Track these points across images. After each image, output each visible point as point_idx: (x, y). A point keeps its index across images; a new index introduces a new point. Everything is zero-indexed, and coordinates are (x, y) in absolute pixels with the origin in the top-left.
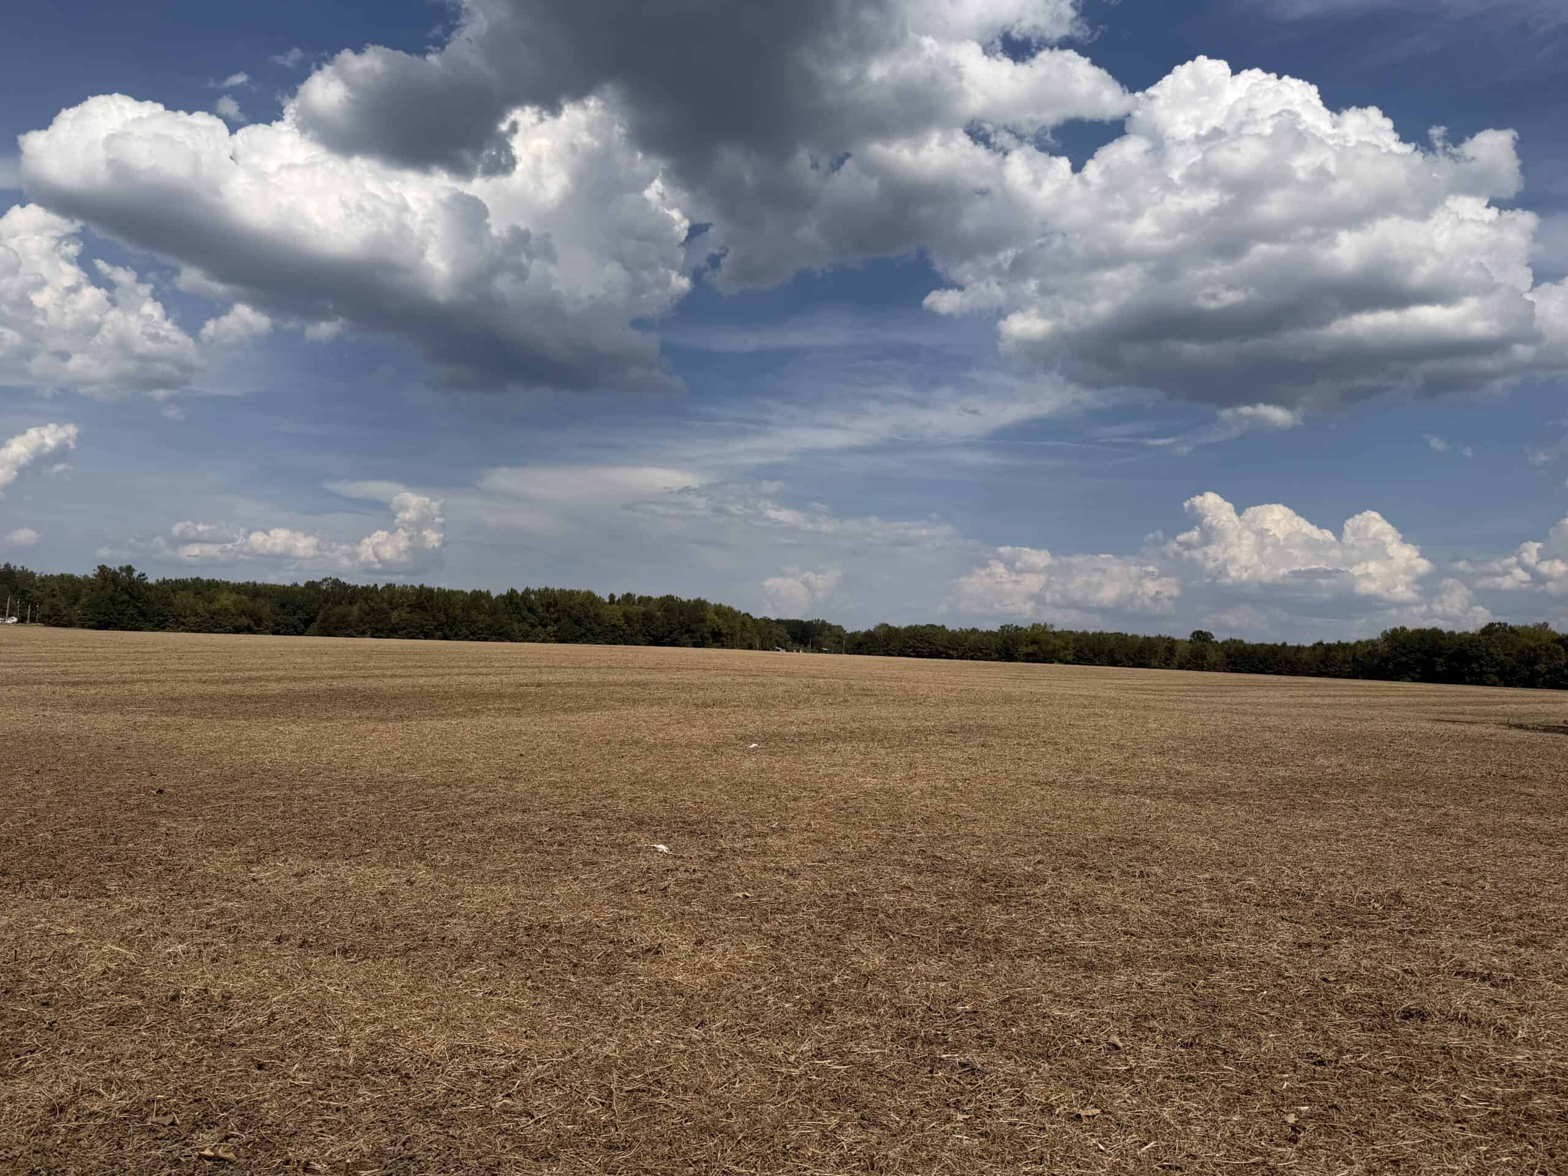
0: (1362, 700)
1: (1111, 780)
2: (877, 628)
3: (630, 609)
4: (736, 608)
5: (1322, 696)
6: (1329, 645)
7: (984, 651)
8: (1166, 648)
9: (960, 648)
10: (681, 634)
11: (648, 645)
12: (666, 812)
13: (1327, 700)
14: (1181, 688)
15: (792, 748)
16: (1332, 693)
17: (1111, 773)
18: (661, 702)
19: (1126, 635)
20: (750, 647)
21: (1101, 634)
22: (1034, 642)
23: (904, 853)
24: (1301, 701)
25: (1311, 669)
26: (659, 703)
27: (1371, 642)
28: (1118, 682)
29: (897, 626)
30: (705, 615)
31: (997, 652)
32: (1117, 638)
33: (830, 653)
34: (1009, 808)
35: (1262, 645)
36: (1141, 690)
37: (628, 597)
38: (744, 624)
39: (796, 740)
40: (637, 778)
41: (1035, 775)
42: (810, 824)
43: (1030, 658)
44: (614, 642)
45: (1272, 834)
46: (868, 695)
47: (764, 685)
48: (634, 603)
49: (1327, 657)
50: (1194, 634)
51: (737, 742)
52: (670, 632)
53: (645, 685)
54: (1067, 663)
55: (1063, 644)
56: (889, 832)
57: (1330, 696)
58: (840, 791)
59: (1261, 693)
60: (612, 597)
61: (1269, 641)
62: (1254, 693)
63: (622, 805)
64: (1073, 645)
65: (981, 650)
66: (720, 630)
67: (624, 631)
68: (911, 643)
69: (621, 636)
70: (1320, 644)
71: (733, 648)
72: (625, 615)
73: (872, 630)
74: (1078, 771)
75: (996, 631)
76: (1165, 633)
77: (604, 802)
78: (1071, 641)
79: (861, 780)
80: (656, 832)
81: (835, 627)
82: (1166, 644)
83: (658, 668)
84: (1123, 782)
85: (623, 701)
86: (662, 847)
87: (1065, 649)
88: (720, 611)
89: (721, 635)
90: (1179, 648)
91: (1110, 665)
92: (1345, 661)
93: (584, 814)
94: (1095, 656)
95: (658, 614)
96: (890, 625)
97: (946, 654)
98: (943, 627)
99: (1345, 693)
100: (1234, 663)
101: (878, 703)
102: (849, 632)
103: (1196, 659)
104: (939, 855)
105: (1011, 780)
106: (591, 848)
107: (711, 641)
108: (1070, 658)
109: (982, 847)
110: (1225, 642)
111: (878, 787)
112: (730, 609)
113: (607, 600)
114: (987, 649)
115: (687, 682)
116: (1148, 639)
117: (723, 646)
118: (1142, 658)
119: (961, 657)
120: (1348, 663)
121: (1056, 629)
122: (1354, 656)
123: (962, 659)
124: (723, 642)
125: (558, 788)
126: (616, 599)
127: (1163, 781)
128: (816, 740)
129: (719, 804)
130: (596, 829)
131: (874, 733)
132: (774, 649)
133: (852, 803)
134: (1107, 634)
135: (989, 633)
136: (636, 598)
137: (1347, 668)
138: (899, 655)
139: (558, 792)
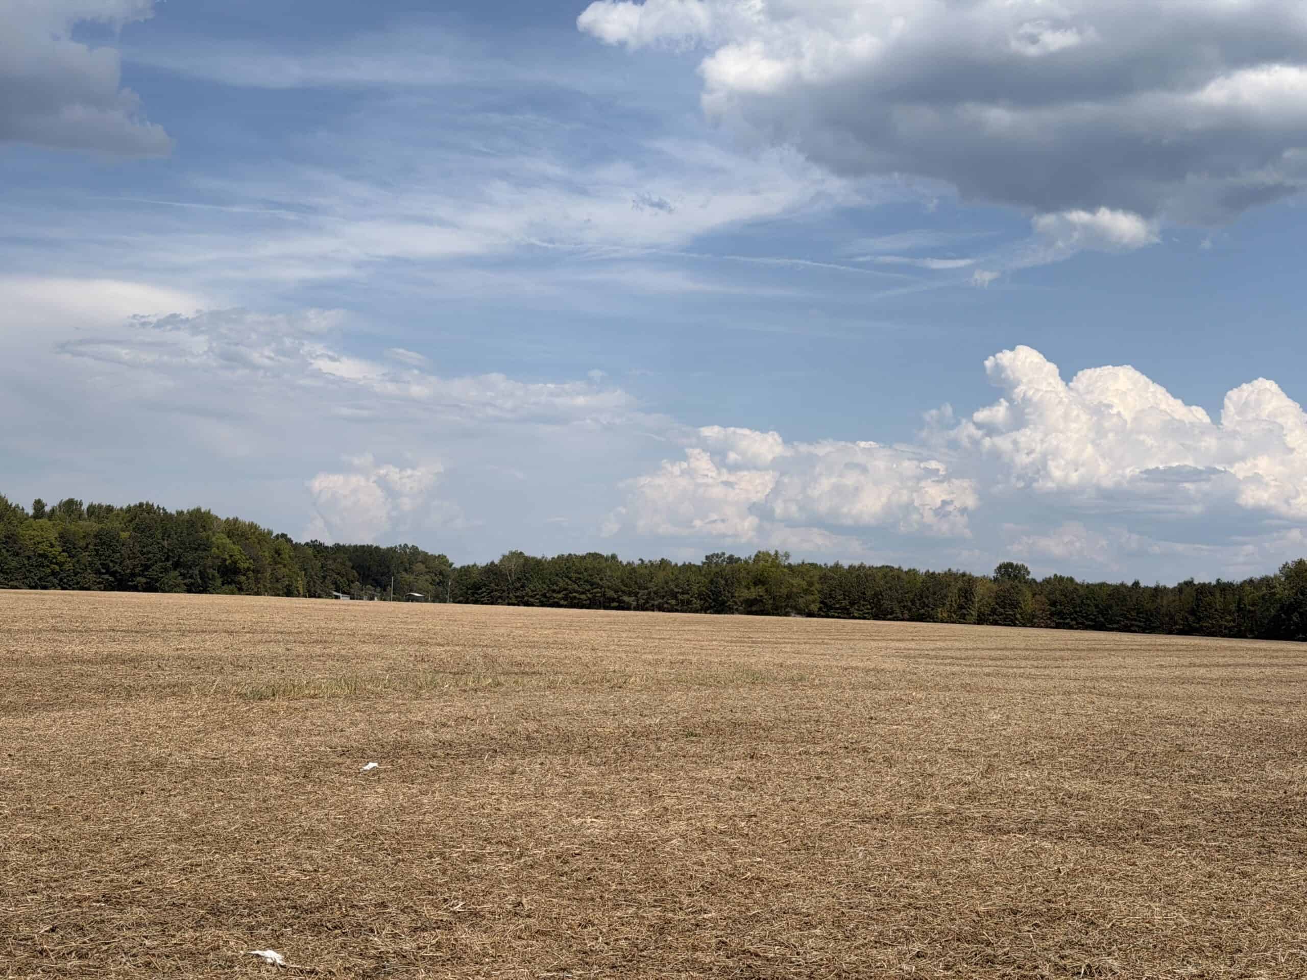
0: (1268, 671)
1: (973, 810)
2: (505, 559)
3: (72, 528)
4: (264, 526)
5: (1206, 666)
6: (1203, 585)
7: (680, 597)
8: (960, 590)
9: (642, 592)
10: (165, 570)
11: (105, 589)
12: (257, 890)
13: (1216, 673)
14: (993, 653)
15: (439, 768)
16: (1221, 661)
17: (971, 797)
18: (179, 690)
19: (899, 569)
20: (289, 592)
21: (862, 567)
22: (759, 581)
23: (695, 948)
24: (1177, 673)
25: (1176, 623)
26: (174, 694)
27: (1266, 582)
28: (897, 644)
29: (539, 557)
30: (208, 538)
31: (701, 596)
32: (885, 576)
33: (426, 601)
34: (835, 862)
35: (1102, 585)
36: (937, 657)
37: (70, 506)
38: (278, 552)
39: (440, 753)
40: (181, 829)
41: (855, 804)
42: (520, 904)
43: (753, 607)
44: (41, 584)
45: (1259, 896)
46: (526, 673)
47: (345, 659)
48: (80, 516)
49: (1198, 606)
50: (1000, 568)
51: (340, 760)
52: (147, 567)
53: (134, 661)
54: (810, 615)
55: (804, 584)
56: (657, 912)
57: (1218, 665)
58: (549, 841)
59: (1117, 660)
60: (39, 505)
61: (1114, 580)
62: (1103, 662)
63: (172, 881)
64: (817, 586)
65: (674, 596)
66: (235, 562)
67: (61, 564)
68: (561, 584)
69: (54, 573)
70: (1189, 584)
71: (258, 594)
72: (63, 537)
73: (497, 562)
74: (918, 797)
75: (699, 563)
76: (958, 567)
77: (136, 876)
78: (816, 578)
79: (577, 822)
80: (251, 928)
81: (434, 558)
82: (960, 584)
83: (142, 630)
84: (997, 812)
85: (107, 689)
86: (271, 955)
87: (807, 592)
88: (234, 529)
89: (236, 571)
90: (979, 590)
91: (876, 617)
92: (1226, 611)
93: (107, 899)
94: (852, 604)
95: (124, 535)
96: (526, 554)
97: (620, 601)
98: (614, 557)
99: (1241, 661)
100: (1060, 614)
101: (551, 686)
102: (457, 565)
103: (1003, 607)
104: (752, 949)
105: (823, 815)
106: (140, 961)
107: (219, 582)
108: (814, 607)
109: (818, 932)
110: (1047, 581)
111: (611, 833)
112: (253, 527)
113: (30, 511)
114: (683, 593)
115: (207, 654)
116: (931, 576)
117: (240, 590)
118: (925, 605)
119: (642, 607)
120: (1230, 613)
121: (794, 561)
122: (1239, 603)
123: (643, 610)
124: (240, 583)
125: (41, 852)
126: (47, 509)
127: (1053, 810)
128: (473, 753)
129: (347, 872)
130: (139, 925)
131: (567, 739)
132: (329, 596)
133: (577, 863)
134: (871, 568)
135: (688, 568)
136: (85, 507)
137: (1228, 621)
138: (543, 605)
139: (44, 858)
